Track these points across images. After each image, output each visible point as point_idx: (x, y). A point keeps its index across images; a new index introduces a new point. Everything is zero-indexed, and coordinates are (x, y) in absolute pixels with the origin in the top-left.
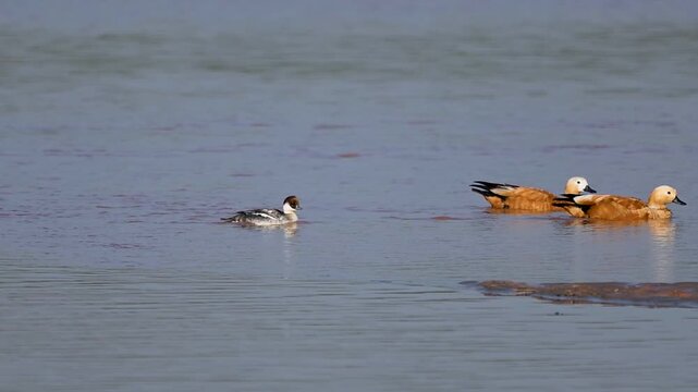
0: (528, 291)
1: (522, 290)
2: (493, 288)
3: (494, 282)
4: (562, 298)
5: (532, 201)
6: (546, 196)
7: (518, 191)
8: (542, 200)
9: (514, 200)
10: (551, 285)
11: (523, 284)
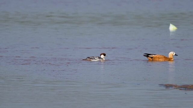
0: (177, 87)
1: (176, 87)
2: (168, 86)
3: (168, 85)
4: (187, 89)
5: (159, 58)
6: (163, 57)
7: (155, 56)
8: (162, 58)
9: (155, 58)
10: (184, 85)
11: (176, 85)
